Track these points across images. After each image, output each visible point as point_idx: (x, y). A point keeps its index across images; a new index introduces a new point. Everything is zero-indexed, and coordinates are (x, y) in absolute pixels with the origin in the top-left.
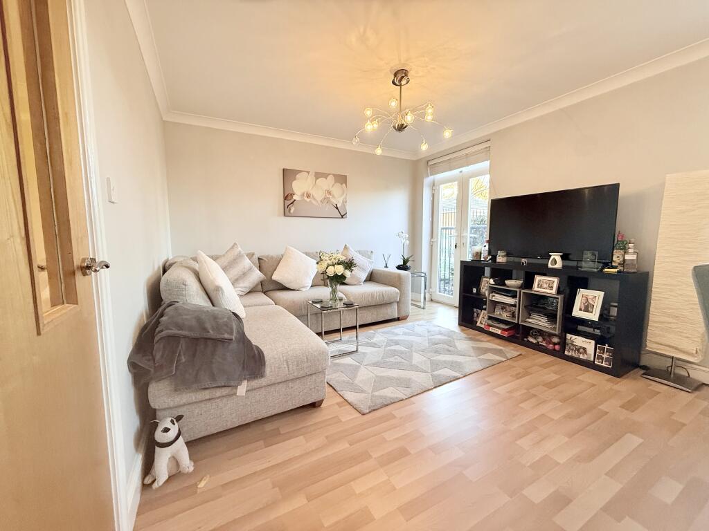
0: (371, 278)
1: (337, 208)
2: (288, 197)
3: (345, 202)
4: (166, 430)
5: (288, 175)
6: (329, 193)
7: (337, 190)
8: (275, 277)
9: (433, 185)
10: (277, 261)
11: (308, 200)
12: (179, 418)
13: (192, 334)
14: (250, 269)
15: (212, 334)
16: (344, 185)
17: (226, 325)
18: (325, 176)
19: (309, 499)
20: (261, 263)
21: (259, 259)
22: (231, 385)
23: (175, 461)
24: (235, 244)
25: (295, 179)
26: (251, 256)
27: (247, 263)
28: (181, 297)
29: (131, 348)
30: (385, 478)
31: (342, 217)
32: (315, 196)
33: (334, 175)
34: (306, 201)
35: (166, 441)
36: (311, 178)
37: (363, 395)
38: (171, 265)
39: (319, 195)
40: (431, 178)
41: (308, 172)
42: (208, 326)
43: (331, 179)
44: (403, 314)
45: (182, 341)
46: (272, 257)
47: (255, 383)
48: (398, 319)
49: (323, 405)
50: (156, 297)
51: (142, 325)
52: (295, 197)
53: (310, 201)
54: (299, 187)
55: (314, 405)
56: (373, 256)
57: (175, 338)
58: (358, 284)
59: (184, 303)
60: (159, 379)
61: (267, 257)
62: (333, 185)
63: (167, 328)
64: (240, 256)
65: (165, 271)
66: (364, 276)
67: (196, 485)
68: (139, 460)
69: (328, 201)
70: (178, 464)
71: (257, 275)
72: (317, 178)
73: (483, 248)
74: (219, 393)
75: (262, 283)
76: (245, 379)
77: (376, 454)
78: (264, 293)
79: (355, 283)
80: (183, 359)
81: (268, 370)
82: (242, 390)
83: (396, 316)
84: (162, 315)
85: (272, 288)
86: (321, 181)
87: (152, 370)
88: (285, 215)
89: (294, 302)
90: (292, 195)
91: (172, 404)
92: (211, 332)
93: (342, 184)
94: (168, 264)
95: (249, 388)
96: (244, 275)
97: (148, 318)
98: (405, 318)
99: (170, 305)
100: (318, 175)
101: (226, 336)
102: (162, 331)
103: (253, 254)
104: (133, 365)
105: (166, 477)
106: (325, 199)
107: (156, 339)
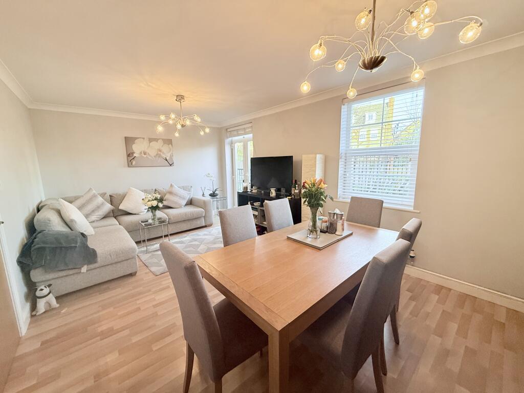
0: (190, 203)
1: (166, 160)
2: (130, 155)
3: (171, 156)
4: (42, 290)
5: (129, 141)
6: (160, 151)
7: (165, 149)
8: (121, 207)
9: (232, 143)
10: (123, 197)
11: (145, 156)
12: (49, 286)
13: (53, 246)
14: (103, 204)
15: (64, 245)
16: (170, 145)
17: (73, 239)
18: (156, 140)
19: (114, 308)
20: (112, 199)
21: (110, 196)
22: (78, 267)
23: (49, 304)
24: (90, 189)
25: (134, 143)
26: (103, 195)
27: (100, 200)
28: (48, 227)
29: (18, 255)
30: (153, 297)
31: (171, 165)
32: (150, 153)
33: (162, 139)
34: (143, 157)
35: (42, 295)
36: (146, 143)
37: (161, 268)
38: (42, 207)
39: (152, 153)
40: (230, 139)
41: (144, 138)
42: (62, 241)
43: (160, 142)
44: (208, 223)
45: (47, 250)
46: (120, 195)
47: (92, 266)
48: (205, 226)
49: (137, 274)
50: (31, 228)
51: (24, 244)
52: (135, 155)
53: (147, 157)
54: (137, 148)
55: (131, 275)
56: (192, 189)
57: (43, 249)
58: (181, 207)
59: (49, 231)
60: (36, 268)
61: (116, 194)
62: (162, 146)
63: (38, 244)
64: (95, 196)
65: (38, 210)
66: (184, 202)
67: (60, 312)
68: (28, 306)
69: (159, 156)
70: (50, 305)
71: (108, 207)
72: (150, 142)
73: (248, 184)
74: (71, 272)
75: (113, 211)
76: (85, 264)
77: (154, 290)
78: (115, 218)
79: (178, 207)
80: (48, 258)
81: (99, 259)
82: (84, 269)
83: (204, 225)
84: (35, 238)
85: (120, 213)
86: (153, 144)
87: (31, 264)
88: (129, 166)
89: (132, 222)
90: (133, 153)
91: (44, 279)
92: (63, 243)
93: (169, 145)
94: (40, 206)
95: (89, 269)
96: (98, 207)
97: (27, 239)
98: (210, 225)
99: (40, 232)
100: (151, 140)
101: (73, 245)
102: (35, 246)
103: (105, 194)
104: (20, 262)
105: (44, 310)
106: (157, 155)
107: (32, 249)
